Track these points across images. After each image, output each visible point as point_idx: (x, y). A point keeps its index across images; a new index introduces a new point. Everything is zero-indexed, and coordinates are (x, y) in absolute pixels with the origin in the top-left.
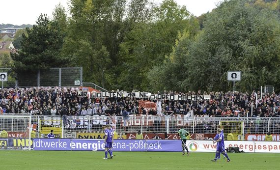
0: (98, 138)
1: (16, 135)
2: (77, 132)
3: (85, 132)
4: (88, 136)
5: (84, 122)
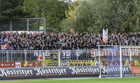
0: (84, 65)
2: (70, 61)
3: (75, 62)
4: (77, 64)
5: (66, 54)
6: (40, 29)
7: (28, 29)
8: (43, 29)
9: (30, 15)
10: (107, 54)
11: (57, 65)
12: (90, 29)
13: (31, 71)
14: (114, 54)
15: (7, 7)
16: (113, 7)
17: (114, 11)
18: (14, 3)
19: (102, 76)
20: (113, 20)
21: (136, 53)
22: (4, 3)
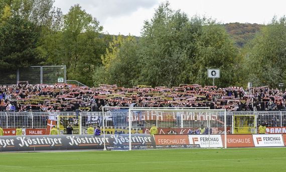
1: (36, 132)
5: (92, 117)
6: (58, 82)
7: (41, 81)
8: (63, 81)
9: (45, 61)
10: (150, 117)
11: (78, 133)
12: (134, 81)
13: (12, 141)
14: (160, 117)
15: (13, 50)
16: (167, 50)
17: (167, 56)
18: (22, 45)
19: (108, 148)
20: (165, 68)
21: (191, 116)
22: (8, 45)
